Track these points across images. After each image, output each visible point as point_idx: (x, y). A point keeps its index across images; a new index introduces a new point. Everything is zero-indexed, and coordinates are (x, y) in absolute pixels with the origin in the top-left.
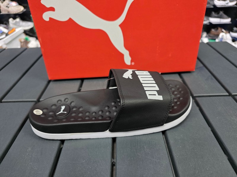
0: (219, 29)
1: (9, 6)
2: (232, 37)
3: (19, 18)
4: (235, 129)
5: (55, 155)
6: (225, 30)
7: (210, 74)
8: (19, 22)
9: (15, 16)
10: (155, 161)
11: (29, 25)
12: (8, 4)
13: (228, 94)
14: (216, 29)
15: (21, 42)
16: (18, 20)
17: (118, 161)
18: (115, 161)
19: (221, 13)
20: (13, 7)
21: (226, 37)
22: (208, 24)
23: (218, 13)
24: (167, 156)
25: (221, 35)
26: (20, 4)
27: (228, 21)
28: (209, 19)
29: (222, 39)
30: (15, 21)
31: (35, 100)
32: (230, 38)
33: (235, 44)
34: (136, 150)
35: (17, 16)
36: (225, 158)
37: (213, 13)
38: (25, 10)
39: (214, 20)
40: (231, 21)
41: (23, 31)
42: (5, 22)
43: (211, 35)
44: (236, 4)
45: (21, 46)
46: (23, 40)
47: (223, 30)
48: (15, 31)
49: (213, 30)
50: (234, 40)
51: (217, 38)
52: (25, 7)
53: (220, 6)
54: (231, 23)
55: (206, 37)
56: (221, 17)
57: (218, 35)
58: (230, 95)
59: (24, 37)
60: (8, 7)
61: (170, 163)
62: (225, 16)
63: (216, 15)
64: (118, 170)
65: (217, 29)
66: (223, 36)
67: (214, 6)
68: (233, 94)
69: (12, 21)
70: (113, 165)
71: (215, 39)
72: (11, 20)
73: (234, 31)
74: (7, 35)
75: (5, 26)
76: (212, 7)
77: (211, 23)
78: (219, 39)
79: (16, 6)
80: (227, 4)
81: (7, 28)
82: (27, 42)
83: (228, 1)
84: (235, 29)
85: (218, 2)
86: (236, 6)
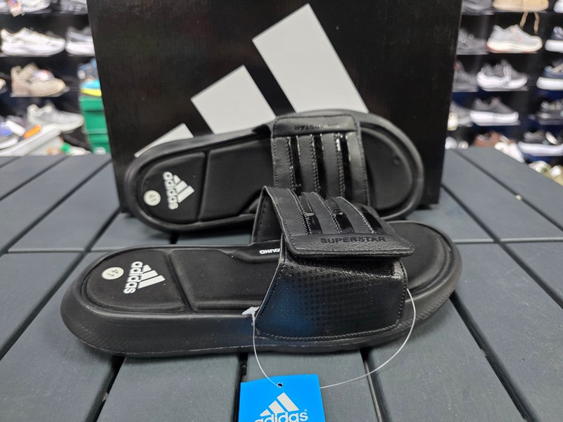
0: (494, 136)
1: (31, 80)
2: (523, 154)
3: (51, 104)
6: (507, 137)
8: (50, 115)
9: (42, 102)
11: (71, 122)
12: (32, 76)
13: (491, 240)
14: (486, 135)
16: (49, 109)
19: (495, 102)
20: (40, 83)
21: (509, 151)
22: (469, 126)
23: (489, 103)
26: (57, 76)
27: (511, 118)
28: (469, 115)
30: (41, 112)
35: (48, 101)
37: (478, 103)
38: (67, 90)
39: (481, 117)
40: (520, 119)
41: (59, 134)
42: (19, 113)
44: (526, 84)
46: (55, 153)
47: (504, 138)
48: (39, 131)
49: (480, 138)
50: (529, 159)
52: (67, 83)
53: (491, 88)
54: (517, 124)
56: (494, 111)
58: (496, 241)
59: (59, 144)
60: (31, 83)
62: (503, 108)
63: (485, 107)
65: (490, 136)
66: (502, 148)
67: (480, 88)
68: (503, 240)
69: (36, 111)
72: (33, 110)
73: (527, 140)
74: (21, 139)
75: (18, 119)
76: (474, 90)
79: (49, 79)
81: (23, 125)
83: (507, 78)
84: (529, 136)
85: (487, 80)
86: (525, 89)
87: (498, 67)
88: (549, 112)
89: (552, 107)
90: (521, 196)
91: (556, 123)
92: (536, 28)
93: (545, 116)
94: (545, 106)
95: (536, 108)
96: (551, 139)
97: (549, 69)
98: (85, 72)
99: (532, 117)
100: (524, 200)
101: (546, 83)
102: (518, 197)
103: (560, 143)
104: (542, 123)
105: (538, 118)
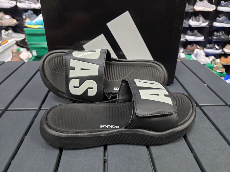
0: (195, 45)
1: (2, 18)
2: (205, 53)
3: (11, 30)
4: (200, 132)
5: (58, 154)
6: (200, 46)
7: (182, 88)
8: (11, 34)
9: (7, 28)
10: (138, 158)
11: (20, 37)
12: (2, 17)
13: (196, 105)
14: (191, 45)
15: (13, 53)
16: (10, 31)
17: (109, 158)
18: (106, 159)
19: (196, 31)
20: (6, 20)
21: (200, 53)
22: (185, 41)
23: (193, 32)
24: (147, 154)
25: (196, 51)
26: (13, 17)
27: (201, 38)
28: (185, 37)
29: (197, 54)
30: (7, 32)
31: (37, 108)
32: (204, 54)
33: (209, 58)
34: (123, 149)
35: (10, 28)
36: (191, 155)
37: (189, 32)
38: (18, 23)
39: (190, 38)
40: (205, 39)
41: (15, 42)
43: (188, 51)
44: (208, 25)
45: (13, 57)
46: (15, 51)
47: (198, 47)
48: (8, 42)
49: (189, 46)
50: (207, 55)
51: (193, 54)
52: (17, 20)
53: (194, 26)
54: (204, 40)
55: (183, 52)
56: (195, 35)
57: (193, 51)
58: (198, 105)
59: (16, 47)
60: (2, 20)
61: (150, 160)
62: (199, 34)
63: (191, 34)
64: (109, 165)
65: (193, 46)
66: (197, 52)
67: (190, 26)
68: (200, 105)
69: (5, 33)
70: (105, 162)
71: (191, 54)
72: (3, 31)
73: (207, 47)
76: (188, 26)
77: (187, 40)
78: (194, 54)
79: (10, 19)
80: (200, 24)
82: (18, 53)
83: (201, 22)
84: (208, 45)
85: (193, 23)
86: (208, 26)
87: (197, 17)
88: (217, 36)
89: (218, 34)
90: (207, 84)
91: (219, 40)
92: (214, 1)
93: (215, 38)
94: (215, 33)
95: (212, 34)
96: (217, 47)
97: (218, 18)
98: (25, 15)
99: (210, 38)
100: (207, 86)
101: (216, 24)
102: (206, 85)
103: (220, 48)
104: (214, 40)
105: (212, 38)
